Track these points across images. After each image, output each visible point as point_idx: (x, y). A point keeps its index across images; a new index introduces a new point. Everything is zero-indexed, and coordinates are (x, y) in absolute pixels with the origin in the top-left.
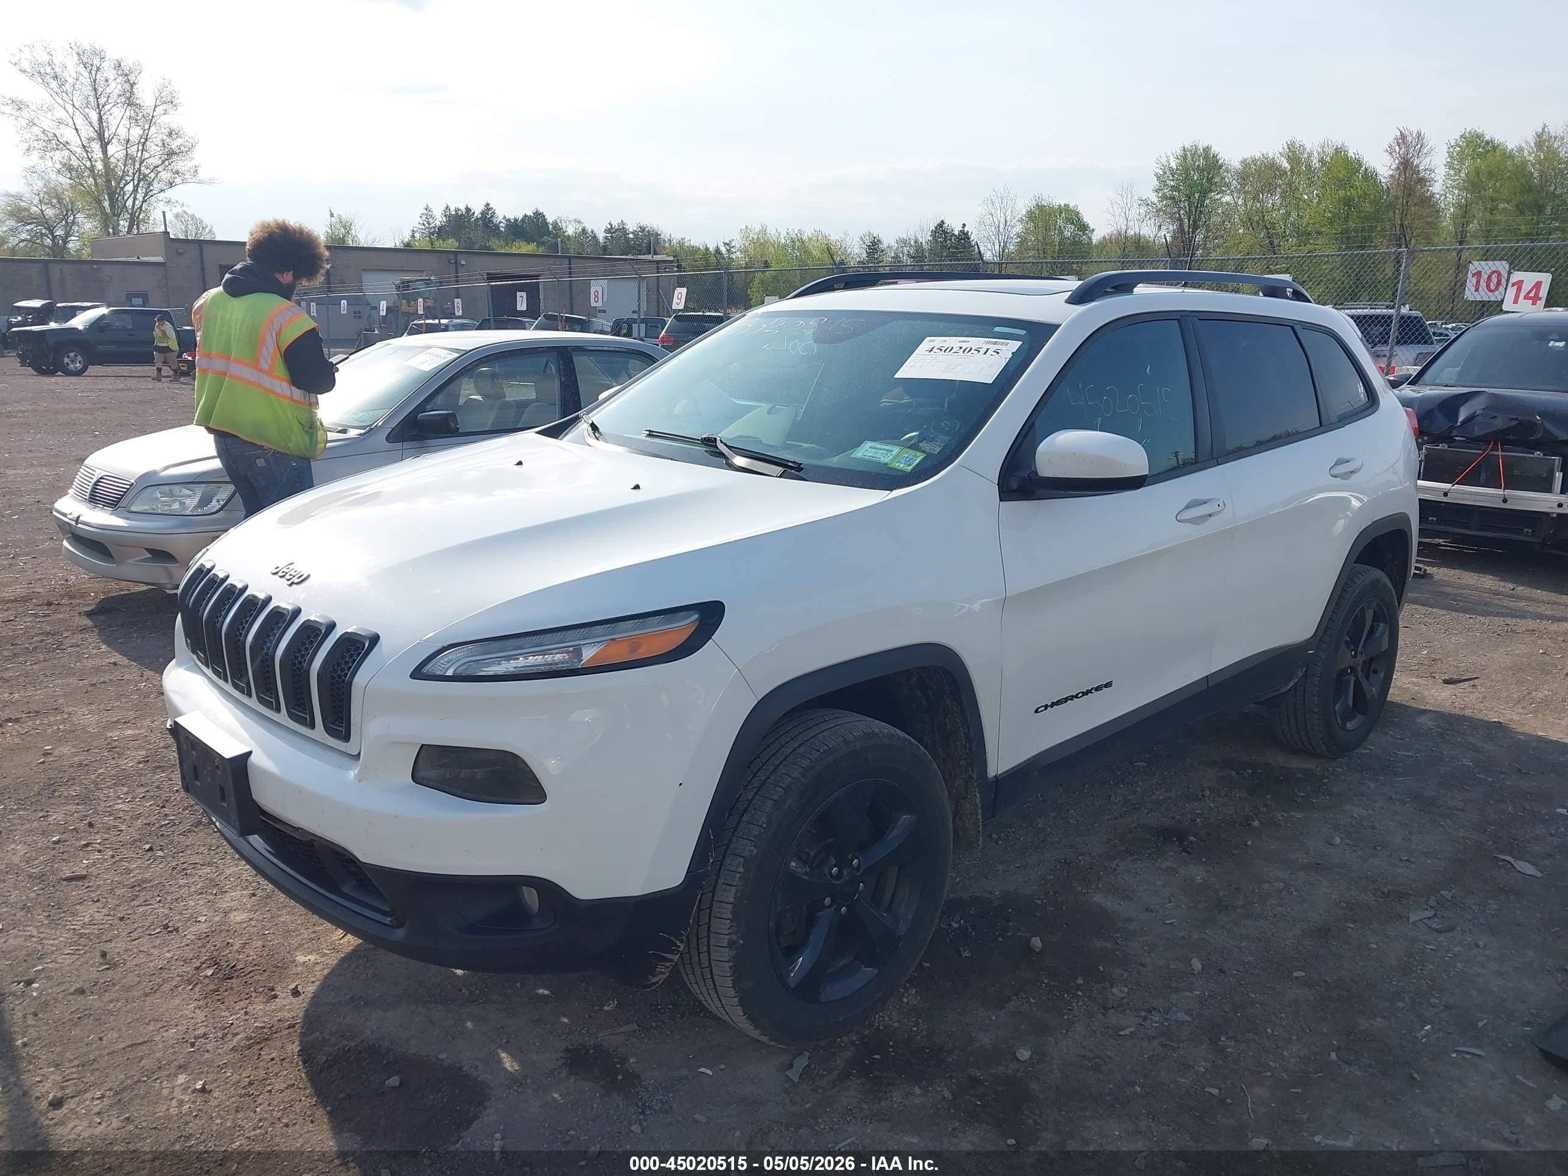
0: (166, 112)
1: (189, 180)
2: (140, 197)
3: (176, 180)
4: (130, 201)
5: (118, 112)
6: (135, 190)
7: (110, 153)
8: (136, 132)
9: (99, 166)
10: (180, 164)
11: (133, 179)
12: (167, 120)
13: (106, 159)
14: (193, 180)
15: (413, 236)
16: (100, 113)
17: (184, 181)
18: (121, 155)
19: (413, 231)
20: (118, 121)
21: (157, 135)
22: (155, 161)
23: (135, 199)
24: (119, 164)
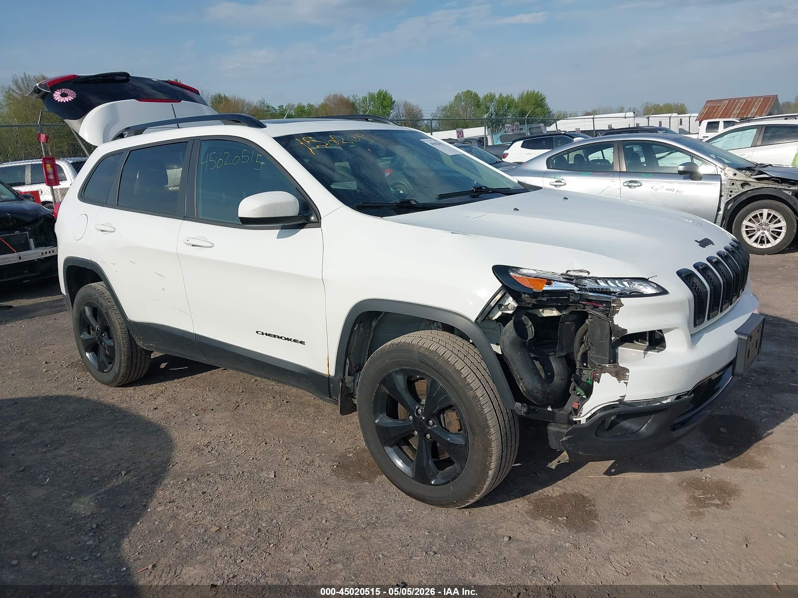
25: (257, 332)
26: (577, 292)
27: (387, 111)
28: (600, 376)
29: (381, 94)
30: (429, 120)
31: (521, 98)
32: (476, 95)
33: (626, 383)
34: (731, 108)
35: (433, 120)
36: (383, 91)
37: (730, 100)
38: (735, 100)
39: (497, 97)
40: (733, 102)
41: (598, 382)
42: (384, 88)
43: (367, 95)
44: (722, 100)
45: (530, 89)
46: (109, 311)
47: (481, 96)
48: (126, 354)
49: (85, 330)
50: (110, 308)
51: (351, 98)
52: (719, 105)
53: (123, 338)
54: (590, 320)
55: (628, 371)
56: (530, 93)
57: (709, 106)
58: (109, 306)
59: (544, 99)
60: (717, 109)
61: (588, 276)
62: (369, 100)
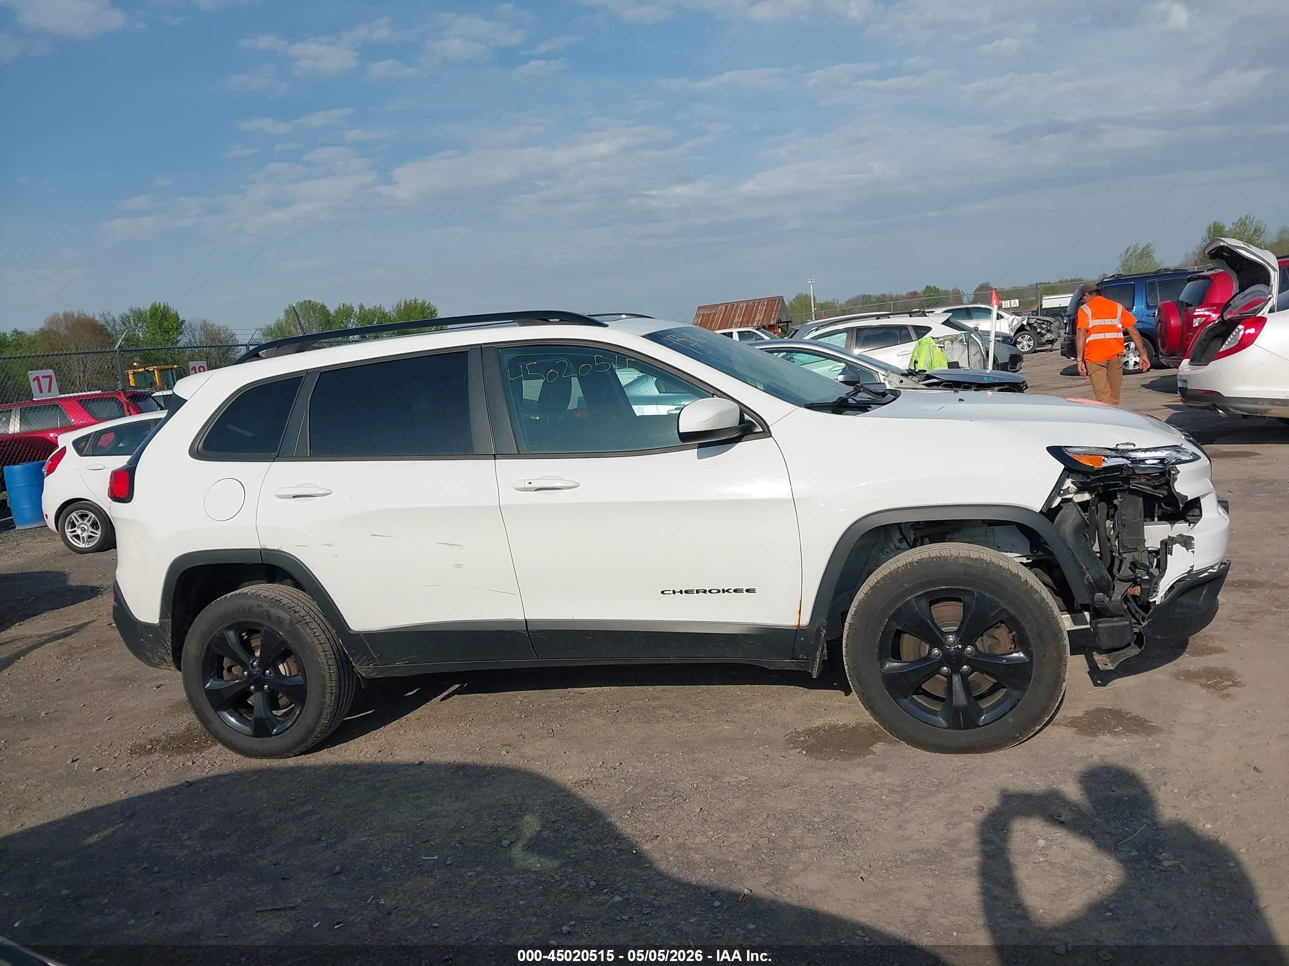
25: (663, 592)
26: (1130, 466)
27: (172, 337)
28: (1172, 548)
29: (157, 309)
30: (243, 345)
31: (399, 311)
32: (323, 307)
33: (1193, 552)
34: (730, 316)
35: (250, 345)
36: (160, 306)
37: (726, 305)
38: (733, 304)
39: (357, 310)
40: (731, 307)
41: (1171, 555)
42: (162, 300)
43: (128, 313)
44: (718, 305)
45: (410, 298)
46: (298, 626)
47: (332, 309)
48: (333, 692)
49: (212, 674)
50: (300, 621)
51: (97, 318)
52: (715, 312)
53: (329, 665)
54: (1120, 500)
55: (1193, 538)
56: (410, 302)
57: (702, 313)
58: (297, 619)
59: (435, 311)
60: (713, 318)
61: (1134, 448)
62: (134, 320)
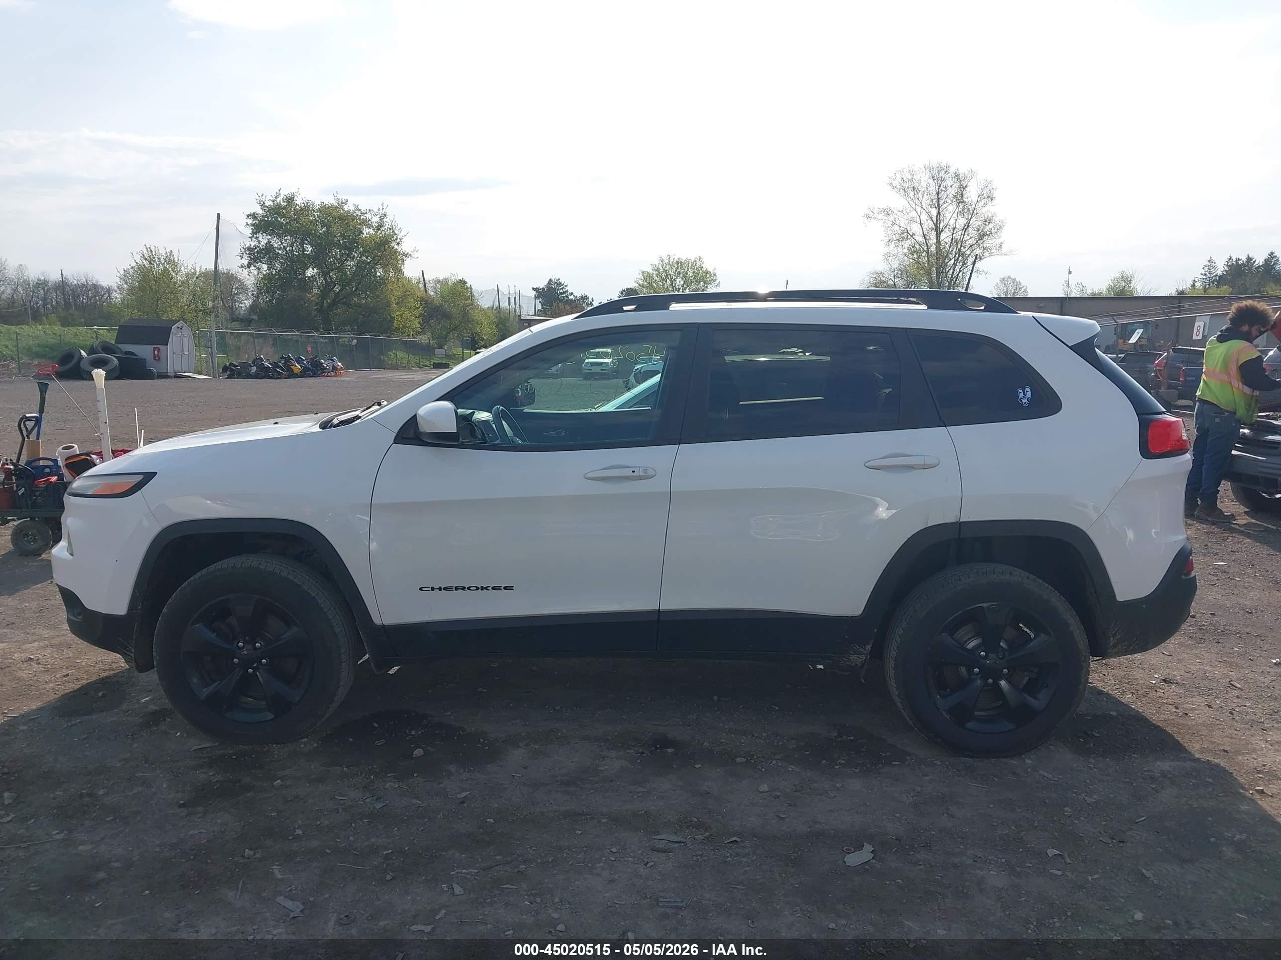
0: (985, 205)
1: (995, 253)
2: (957, 269)
3: (985, 255)
4: (951, 271)
5: (952, 208)
6: (955, 264)
7: (942, 238)
8: (962, 221)
9: (933, 248)
10: (988, 242)
11: (955, 257)
12: (986, 211)
13: (938, 241)
14: (997, 253)
15: (1193, 285)
16: (939, 210)
17: (991, 255)
18: (948, 240)
19: (1194, 281)
20: (951, 214)
21: (976, 222)
22: (971, 242)
23: (954, 270)
24: (947, 246)
